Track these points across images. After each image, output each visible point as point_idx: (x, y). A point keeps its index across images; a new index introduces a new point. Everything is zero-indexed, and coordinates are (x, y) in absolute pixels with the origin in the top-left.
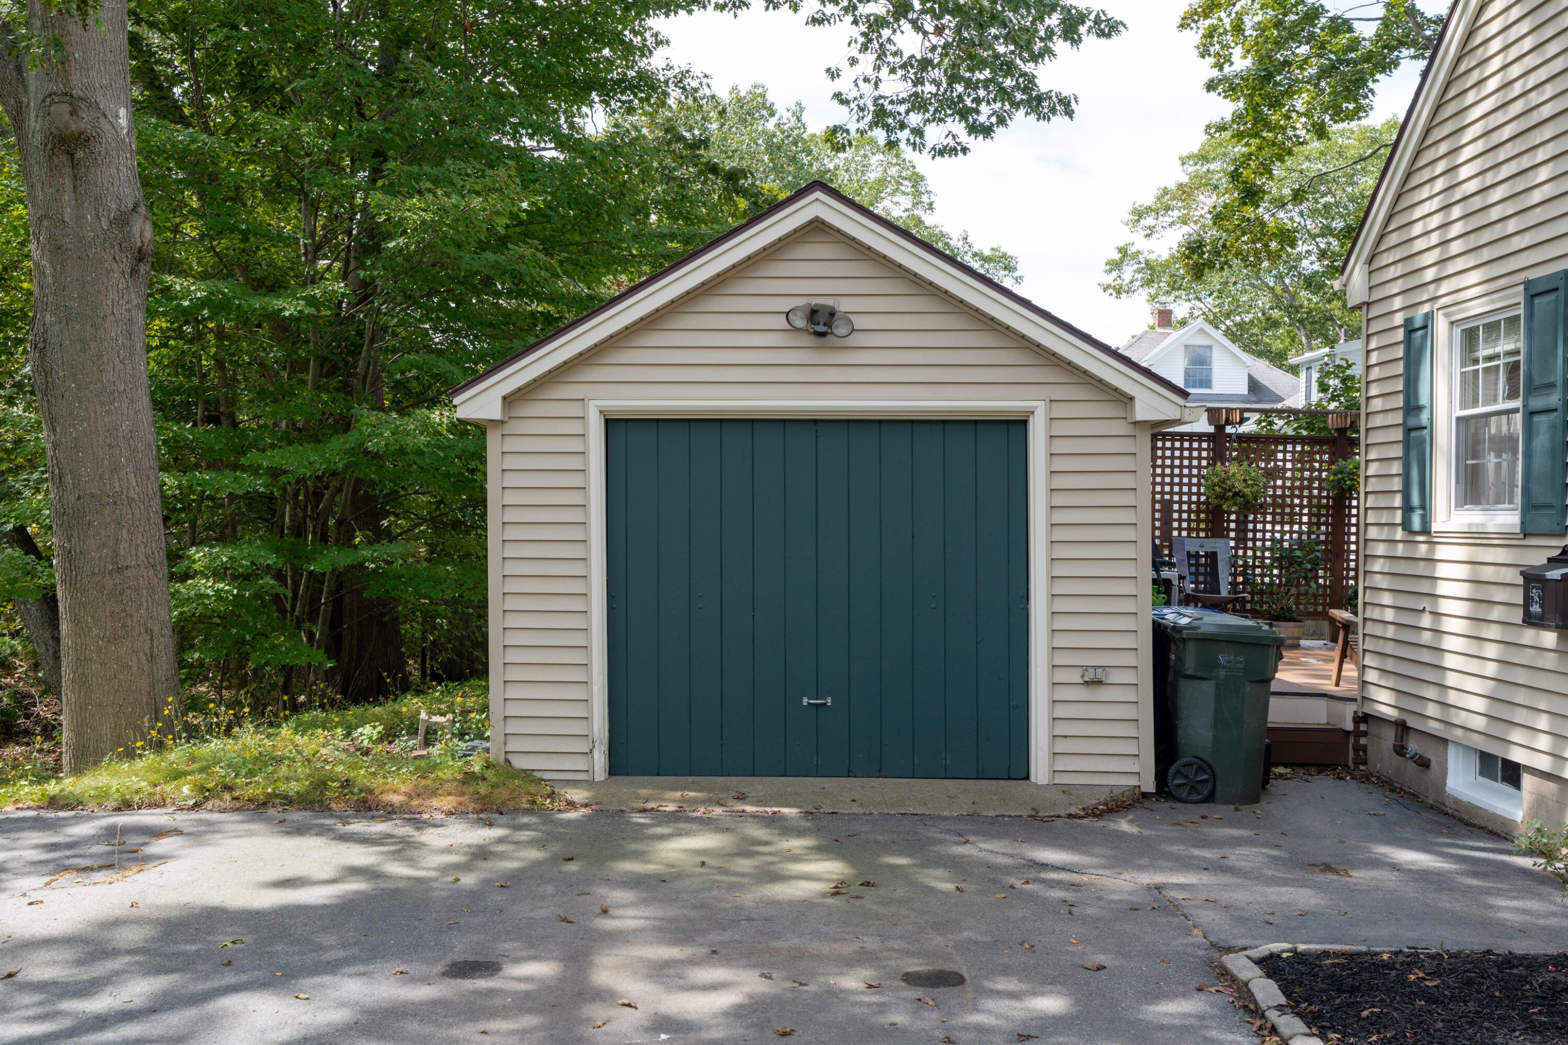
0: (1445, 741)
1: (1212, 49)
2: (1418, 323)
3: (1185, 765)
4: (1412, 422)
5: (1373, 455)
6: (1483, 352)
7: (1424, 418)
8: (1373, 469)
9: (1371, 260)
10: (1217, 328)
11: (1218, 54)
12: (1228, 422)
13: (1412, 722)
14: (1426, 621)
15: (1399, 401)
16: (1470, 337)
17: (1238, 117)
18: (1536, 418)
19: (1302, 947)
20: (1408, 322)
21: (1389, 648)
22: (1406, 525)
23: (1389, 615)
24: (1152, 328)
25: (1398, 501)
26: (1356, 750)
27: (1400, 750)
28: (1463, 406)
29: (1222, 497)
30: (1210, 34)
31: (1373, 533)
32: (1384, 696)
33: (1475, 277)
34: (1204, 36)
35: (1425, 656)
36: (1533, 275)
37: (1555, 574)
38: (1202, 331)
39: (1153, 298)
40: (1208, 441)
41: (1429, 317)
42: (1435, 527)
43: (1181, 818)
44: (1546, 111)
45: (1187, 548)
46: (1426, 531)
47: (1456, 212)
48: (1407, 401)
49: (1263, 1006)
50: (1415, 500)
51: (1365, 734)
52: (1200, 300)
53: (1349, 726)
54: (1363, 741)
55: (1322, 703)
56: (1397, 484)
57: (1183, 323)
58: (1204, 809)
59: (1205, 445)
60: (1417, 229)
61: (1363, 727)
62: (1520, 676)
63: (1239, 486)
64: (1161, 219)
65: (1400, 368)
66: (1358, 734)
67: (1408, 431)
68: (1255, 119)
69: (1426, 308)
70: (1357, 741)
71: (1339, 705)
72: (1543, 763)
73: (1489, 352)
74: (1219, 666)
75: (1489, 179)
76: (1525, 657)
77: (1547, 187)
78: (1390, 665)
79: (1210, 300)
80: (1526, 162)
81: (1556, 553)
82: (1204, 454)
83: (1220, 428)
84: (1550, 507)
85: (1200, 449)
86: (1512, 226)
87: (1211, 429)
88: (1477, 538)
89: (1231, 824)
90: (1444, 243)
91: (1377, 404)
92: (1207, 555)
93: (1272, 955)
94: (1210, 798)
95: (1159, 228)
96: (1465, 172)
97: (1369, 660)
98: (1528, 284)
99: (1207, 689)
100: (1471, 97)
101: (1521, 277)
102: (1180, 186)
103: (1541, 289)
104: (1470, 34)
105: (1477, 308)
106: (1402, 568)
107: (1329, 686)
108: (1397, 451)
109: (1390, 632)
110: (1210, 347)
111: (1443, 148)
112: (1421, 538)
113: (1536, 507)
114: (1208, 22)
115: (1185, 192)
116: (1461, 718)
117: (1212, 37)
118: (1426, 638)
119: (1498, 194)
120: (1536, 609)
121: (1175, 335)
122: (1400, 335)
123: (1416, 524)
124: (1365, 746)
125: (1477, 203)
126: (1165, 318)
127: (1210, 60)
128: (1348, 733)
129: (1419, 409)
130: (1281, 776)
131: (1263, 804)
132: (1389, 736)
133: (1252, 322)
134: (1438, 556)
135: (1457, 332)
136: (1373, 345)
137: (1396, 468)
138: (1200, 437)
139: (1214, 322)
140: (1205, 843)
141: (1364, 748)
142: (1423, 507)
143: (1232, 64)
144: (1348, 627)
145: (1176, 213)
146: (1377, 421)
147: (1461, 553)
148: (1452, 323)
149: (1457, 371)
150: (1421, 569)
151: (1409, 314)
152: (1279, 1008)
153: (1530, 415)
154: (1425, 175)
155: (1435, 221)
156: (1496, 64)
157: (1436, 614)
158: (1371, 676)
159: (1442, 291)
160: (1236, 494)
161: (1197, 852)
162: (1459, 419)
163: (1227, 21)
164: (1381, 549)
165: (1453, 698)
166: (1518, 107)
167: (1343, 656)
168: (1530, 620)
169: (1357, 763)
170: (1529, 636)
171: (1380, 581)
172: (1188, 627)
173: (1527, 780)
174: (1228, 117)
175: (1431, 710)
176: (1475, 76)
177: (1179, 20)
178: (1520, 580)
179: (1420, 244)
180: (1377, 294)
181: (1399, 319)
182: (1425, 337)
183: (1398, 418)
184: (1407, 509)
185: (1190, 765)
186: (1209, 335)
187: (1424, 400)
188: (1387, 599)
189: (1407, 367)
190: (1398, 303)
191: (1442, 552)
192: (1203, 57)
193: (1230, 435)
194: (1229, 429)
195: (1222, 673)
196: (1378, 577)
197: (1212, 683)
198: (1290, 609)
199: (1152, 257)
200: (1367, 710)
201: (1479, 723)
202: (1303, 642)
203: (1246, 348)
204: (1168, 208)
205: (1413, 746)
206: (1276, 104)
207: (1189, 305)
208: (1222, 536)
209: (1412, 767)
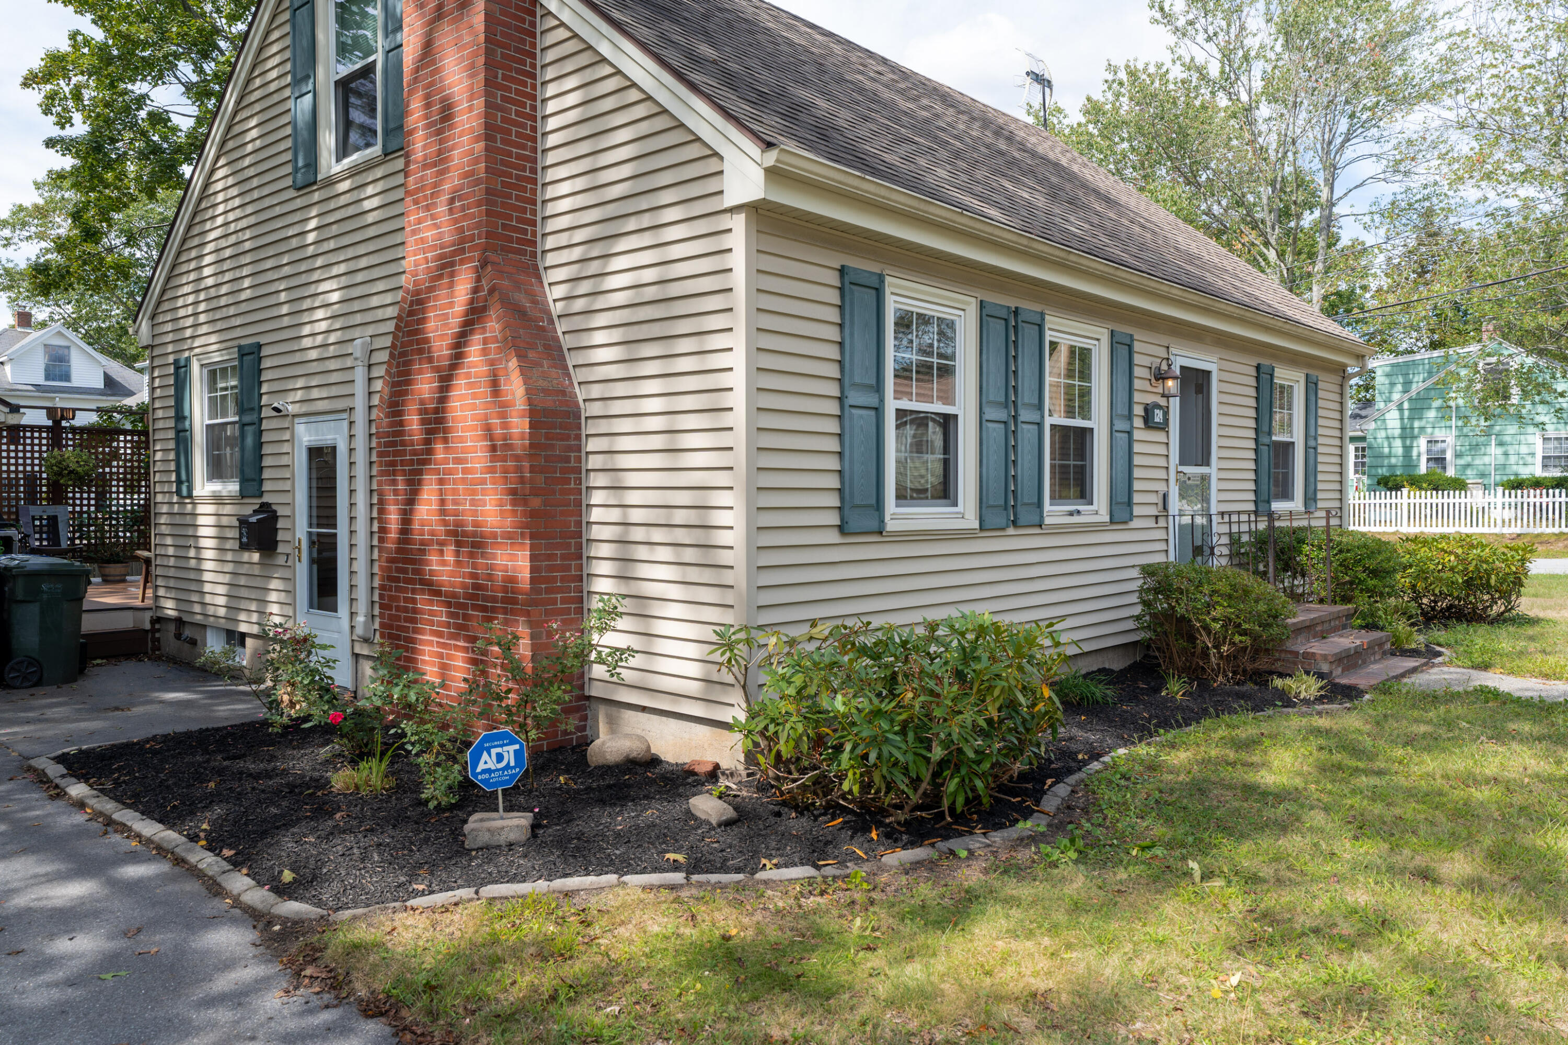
0: (204, 627)
1: (54, 110)
2: (182, 363)
3: (17, 663)
4: (180, 427)
5: (158, 447)
6: (221, 385)
7: (187, 423)
8: (159, 456)
9: (153, 317)
10: (76, 330)
11: (58, 114)
12: (63, 418)
13: (186, 618)
14: (192, 553)
15: (172, 413)
16: (213, 375)
17: (75, 171)
18: (246, 428)
19: (84, 747)
20: (176, 362)
21: (172, 572)
22: (179, 492)
23: (171, 551)
24: (13, 327)
25: (173, 478)
26: (153, 642)
27: (178, 636)
28: (210, 418)
29: (60, 474)
30: (51, 97)
31: (159, 498)
32: (169, 604)
33: (213, 338)
34: (46, 97)
35: (192, 575)
36: (244, 342)
37: (253, 519)
38: (59, 333)
39: (12, 300)
40: (47, 432)
41: (188, 359)
42: (195, 493)
43: (14, 698)
44: (247, 246)
45: (32, 513)
46: (190, 496)
47: (202, 296)
48: (177, 412)
49: (52, 777)
50: (184, 477)
51: (158, 630)
52: (59, 306)
53: (148, 626)
54: (157, 635)
55: (130, 614)
56: (172, 466)
57: (43, 325)
58: (33, 691)
59: (44, 435)
60: (180, 302)
61: (157, 626)
62: (242, 581)
63: (73, 466)
64: (18, 232)
65: (172, 391)
66: (153, 630)
67: (178, 432)
68: (91, 175)
69: (186, 354)
70: (153, 636)
71: (140, 614)
72: (255, 629)
73: (223, 385)
74: (43, 592)
75: (220, 279)
76: (244, 569)
77: (248, 291)
78: (172, 583)
79: (69, 307)
80: (238, 274)
81: (257, 507)
82: (44, 442)
83: (57, 423)
84: (254, 480)
85: (40, 438)
86: (232, 311)
87: (50, 423)
88: (218, 499)
89: (52, 696)
90: (196, 314)
91: (160, 413)
92: (49, 518)
93: (64, 754)
94: (38, 683)
95: (16, 240)
96: (207, 272)
97: (160, 582)
98: (240, 347)
99: (34, 609)
100: (208, 226)
101: (236, 343)
102: (36, 207)
103: (246, 351)
104: (206, 186)
105: (216, 358)
106: (178, 520)
107: (138, 603)
108: (172, 445)
109: (172, 562)
110: (68, 348)
111: (193, 254)
112: (188, 501)
113: (248, 480)
114: (49, 87)
115: (41, 212)
116: (211, 610)
117: (53, 99)
118: (193, 563)
119: (224, 289)
120: (245, 540)
121: (35, 335)
122: (171, 370)
123: (185, 491)
124: (159, 638)
125: (213, 293)
126: (24, 319)
127: (52, 119)
128: (147, 631)
129: (185, 418)
130: (98, 665)
131: (80, 682)
132: (172, 628)
133: (109, 328)
134: (198, 512)
135: (205, 371)
136: (156, 374)
137: (172, 456)
138: (40, 428)
139: (73, 325)
140: (31, 709)
141: (158, 640)
142: (188, 481)
143: (72, 125)
144: (148, 561)
145: (33, 229)
146: (160, 425)
147: (210, 509)
148: (202, 365)
149: (206, 396)
150: (188, 520)
151: (177, 356)
152: (63, 776)
153: (243, 425)
154: (184, 268)
155: (191, 299)
156: (221, 209)
157: (198, 548)
158: (161, 592)
159: (196, 345)
160: (71, 472)
161: (22, 715)
162: (207, 426)
163: (67, 90)
164: (165, 509)
165: (208, 599)
166: (232, 239)
167: (146, 581)
168: (244, 547)
169: (153, 650)
170: (246, 556)
171: (164, 529)
172: (17, 567)
173: (249, 642)
174: (68, 169)
175: (197, 608)
176: (210, 213)
177: (22, 80)
178: (237, 524)
179: (182, 313)
180: (158, 341)
181: (171, 359)
182: (186, 372)
183: (171, 423)
184: (179, 482)
185: (22, 662)
186: (67, 338)
187: (187, 413)
188: (169, 541)
189: (176, 390)
190: (170, 348)
191: (201, 509)
192: (46, 114)
193: (65, 428)
194: (64, 423)
195: (45, 596)
196: (163, 527)
197: (38, 604)
198: (118, 555)
199: (10, 265)
200: (159, 614)
201: (222, 612)
202: (128, 578)
203: (103, 351)
204: (24, 224)
205: (188, 632)
206: (109, 166)
207: (49, 310)
208: (61, 503)
209: (187, 646)
